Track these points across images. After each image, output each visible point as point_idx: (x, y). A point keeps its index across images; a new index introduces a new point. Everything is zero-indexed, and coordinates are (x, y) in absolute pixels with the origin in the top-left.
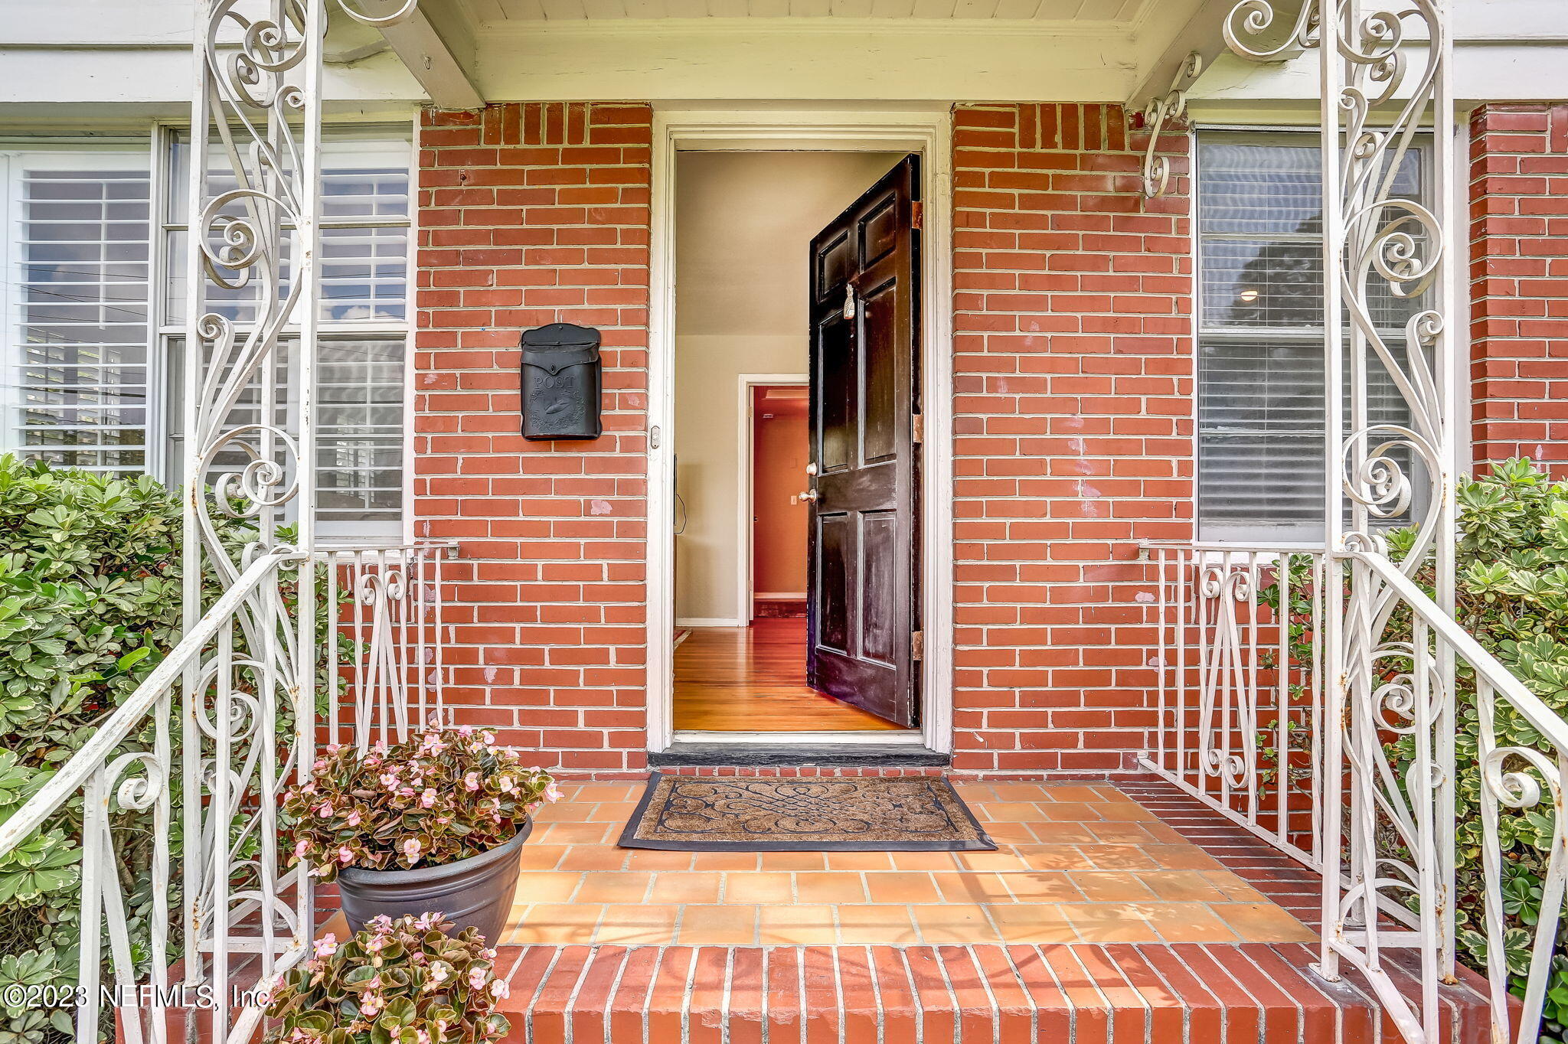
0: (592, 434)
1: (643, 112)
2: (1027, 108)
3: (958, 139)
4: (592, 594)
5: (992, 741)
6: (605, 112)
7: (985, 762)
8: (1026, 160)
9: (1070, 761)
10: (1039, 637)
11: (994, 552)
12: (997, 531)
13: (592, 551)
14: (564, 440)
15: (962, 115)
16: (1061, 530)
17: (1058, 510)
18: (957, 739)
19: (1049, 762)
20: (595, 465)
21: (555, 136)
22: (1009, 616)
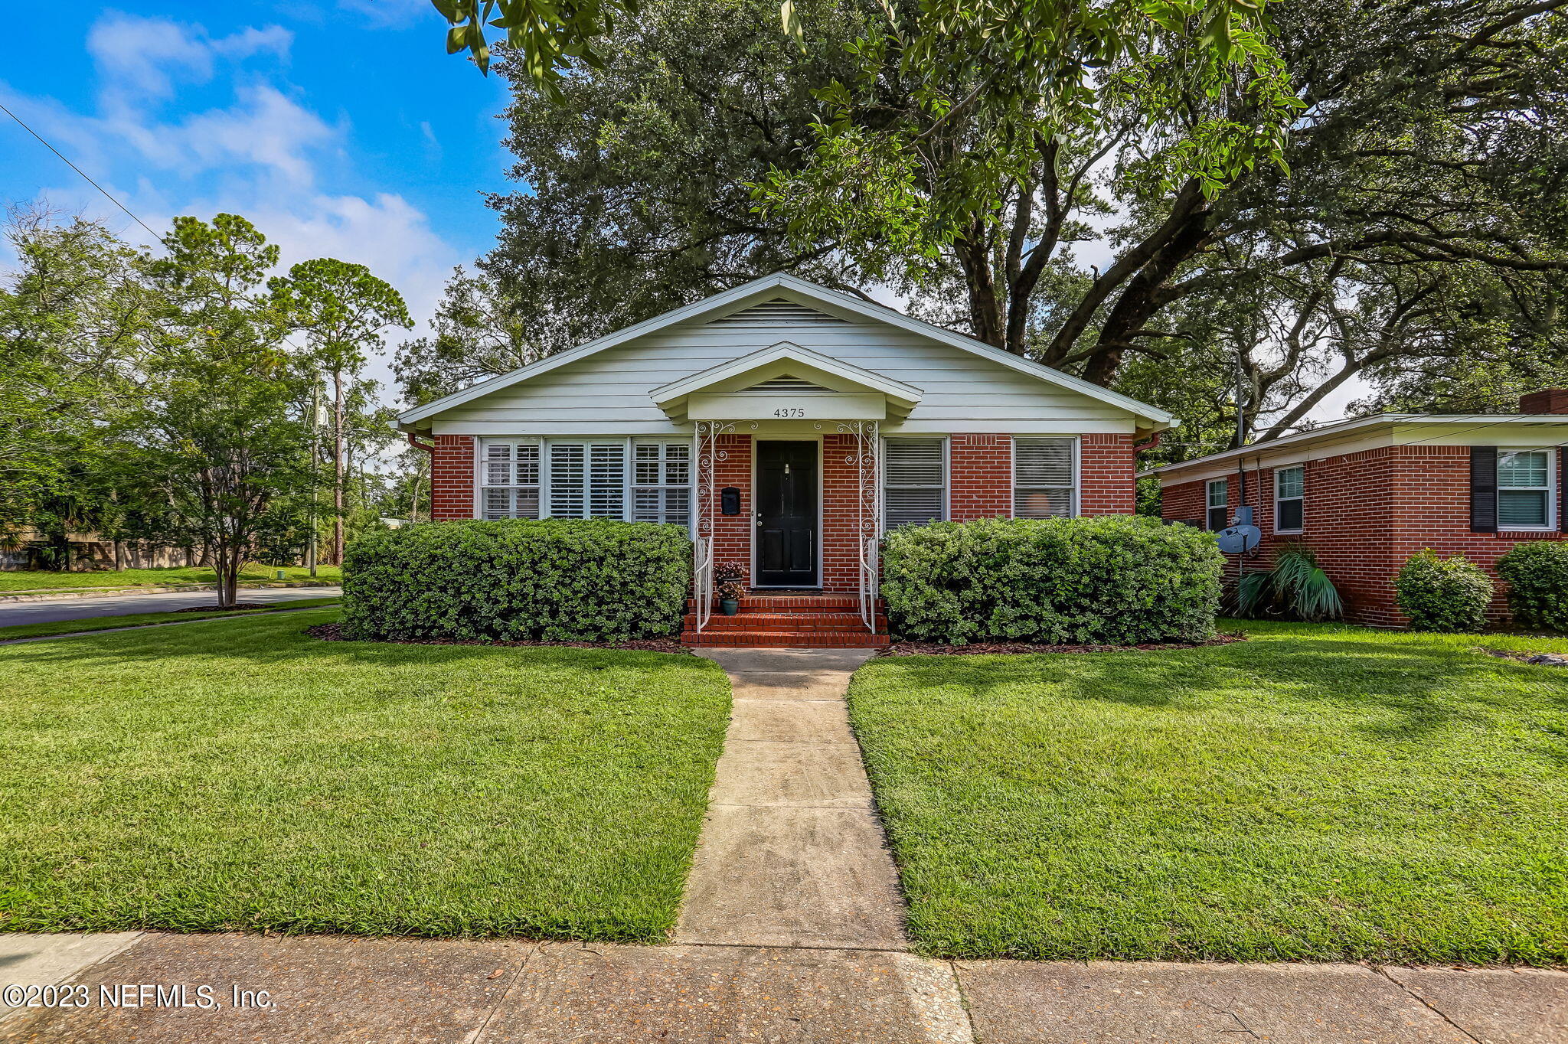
0: (738, 513)
1: (749, 436)
2: (841, 435)
3: (825, 442)
4: (738, 550)
5: (832, 584)
6: (740, 436)
7: (830, 590)
8: (840, 448)
9: (850, 590)
10: (843, 560)
11: (832, 540)
12: (833, 535)
13: (738, 540)
14: (732, 515)
15: (826, 437)
16: (848, 535)
17: (847, 530)
18: (824, 584)
19: (845, 590)
20: (739, 520)
21: (729, 442)
22: (835, 555)
